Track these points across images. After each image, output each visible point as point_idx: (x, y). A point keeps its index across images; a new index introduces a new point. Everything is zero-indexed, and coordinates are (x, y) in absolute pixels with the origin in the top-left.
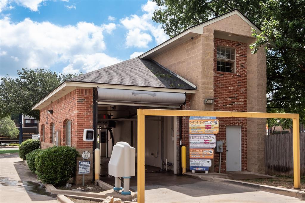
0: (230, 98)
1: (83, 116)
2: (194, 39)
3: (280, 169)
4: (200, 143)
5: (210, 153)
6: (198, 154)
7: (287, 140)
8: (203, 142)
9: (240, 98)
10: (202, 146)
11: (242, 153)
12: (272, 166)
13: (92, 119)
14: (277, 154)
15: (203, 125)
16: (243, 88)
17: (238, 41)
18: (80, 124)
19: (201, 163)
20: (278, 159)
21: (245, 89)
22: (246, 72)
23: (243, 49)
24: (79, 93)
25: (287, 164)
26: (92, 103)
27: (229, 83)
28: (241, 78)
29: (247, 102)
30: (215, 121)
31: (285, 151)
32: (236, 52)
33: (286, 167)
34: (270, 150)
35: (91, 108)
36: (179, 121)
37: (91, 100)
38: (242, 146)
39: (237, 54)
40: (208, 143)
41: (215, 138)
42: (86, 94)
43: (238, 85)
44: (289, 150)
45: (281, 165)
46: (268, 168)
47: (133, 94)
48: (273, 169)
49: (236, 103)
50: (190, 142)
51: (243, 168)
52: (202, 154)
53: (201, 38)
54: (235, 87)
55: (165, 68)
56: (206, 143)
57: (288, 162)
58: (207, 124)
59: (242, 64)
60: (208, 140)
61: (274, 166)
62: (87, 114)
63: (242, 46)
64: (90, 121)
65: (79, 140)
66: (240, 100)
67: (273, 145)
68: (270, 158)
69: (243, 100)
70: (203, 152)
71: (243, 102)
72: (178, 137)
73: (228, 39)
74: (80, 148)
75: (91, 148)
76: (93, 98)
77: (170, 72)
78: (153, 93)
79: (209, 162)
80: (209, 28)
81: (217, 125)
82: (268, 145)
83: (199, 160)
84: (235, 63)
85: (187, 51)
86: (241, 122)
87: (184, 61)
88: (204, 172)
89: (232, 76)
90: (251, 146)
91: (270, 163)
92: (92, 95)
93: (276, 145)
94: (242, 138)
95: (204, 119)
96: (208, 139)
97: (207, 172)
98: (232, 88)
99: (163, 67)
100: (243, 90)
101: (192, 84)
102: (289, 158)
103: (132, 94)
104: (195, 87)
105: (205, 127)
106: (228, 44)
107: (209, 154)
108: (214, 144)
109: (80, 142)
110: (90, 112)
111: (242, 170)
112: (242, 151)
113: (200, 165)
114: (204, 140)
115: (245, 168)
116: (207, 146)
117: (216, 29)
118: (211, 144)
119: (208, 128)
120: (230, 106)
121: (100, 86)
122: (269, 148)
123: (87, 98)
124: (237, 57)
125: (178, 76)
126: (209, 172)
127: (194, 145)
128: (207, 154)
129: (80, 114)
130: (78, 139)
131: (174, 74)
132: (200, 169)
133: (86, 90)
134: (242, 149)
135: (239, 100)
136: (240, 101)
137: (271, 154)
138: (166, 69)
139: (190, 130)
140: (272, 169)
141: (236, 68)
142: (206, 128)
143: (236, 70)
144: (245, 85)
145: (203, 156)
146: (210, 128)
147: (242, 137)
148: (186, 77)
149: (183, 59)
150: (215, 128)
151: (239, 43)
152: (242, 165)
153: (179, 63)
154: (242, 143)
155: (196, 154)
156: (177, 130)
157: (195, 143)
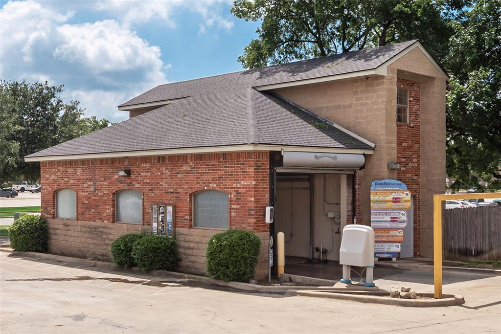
0: (404, 158)
1: (260, 188)
2: (369, 79)
3: (468, 252)
4: (386, 221)
5: (399, 234)
6: (382, 236)
7: (479, 216)
8: (390, 220)
9: (414, 158)
10: (388, 225)
11: (414, 232)
12: (455, 249)
13: (268, 192)
14: (463, 234)
15: (390, 198)
16: (416, 143)
17: (412, 80)
18: (257, 199)
19: (386, 247)
20: (465, 240)
21: (418, 146)
22: (419, 122)
23: (416, 91)
24: (256, 157)
25: (479, 246)
26: (269, 171)
27: (403, 138)
28: (415, 130)
29: (421, 164)
30: (406, 192)
31: (476, 230)
32: (409, 95)
33: (478, 250)
34: (452, 228)
35: (267, 177)
36: (351, 192)
37: (267, 166)
38: (414, 223)
39: (410, 97)
40: (396, 221)
41: (405, 214)
42: (263, 159)
43: (412, 140)
44: (481, 229)
45: (469, 247)
46: (450, 252)
47: (316, 157)
48: (457, 253)
49: (410, 164)
50: (372, 220)
51: (415, 254)
52: (388, 236)
53: (384, 81)
54: (408, 142)
55: (305, 110)
56: (393, 221)
57: (480, 243)
58: (395, 197)
59: (416, 110)
60: (397, 218)
61: (459, 249)
62: (263, 185)
63: (416, 87)
64: (267, 195)
65: (257, 221)
66: (414, 160)
67: (458, 223)
68: (453, 238)
69: (416, 160)
70: (389, 232)
71: (417, 163)
72: (350, 213)
73: (403, 78)
74: (258, 232)
75: (267, 231)
76: (270, 163)
77: (318, 117)
78: (333, 155)
79: (397, 246)
80: (392, 67)
81: (409, 198)
82: (449, 221)
83: (384, 244)
84: (408, 109)
85: (355, 93)
86: (414, 191)
87: (350, 106)
88: (390, 259)
89: (406, 127)
90: (428, 224)
91: (453, 245)
92: (269, 160)
93: (462, 221)
94: (414, 212)
95: (390, 190)
96: (396, 216)
97: (394, 259)
98: (406, 144)
99: (302, 108)
100: (416, 146)
101: (366, 141)
102: (481, 238)
103: (314, 158)
104: (373, 145)
105: (392, 200)
106: (402, 84)
107: (397, 236)
108: (404, 222)
109: (257, 223)
110: (267, 182)
111: (414, 256)
112: (414, 230)
113: (386, 250)
114: (391, 218)
115: (418, 253)
116: (394, 225)
117: (399, 68)
118: (400, 222)
119: (396, 202)
120: (404, 169)
121: (285, 149)
122: (451, 224)
123: (264, 164)
124: (410, 101)
125: (335, 125)
126: (398, 258)
127: (376, 224)
128: (394, 236)
129: (257, 185)
130: (255, 220)
131: (327, 121)
132: (385, 256)
133: (263, 153)
134: (414, 228)
135: (412, 160)
136: (413, 162)
137: (454, 234)
138: (307, 110)
139: (372, 204)
140: (455, 253)
141: (410, 117)
142: (393, 202)
143: (409, 119)
144: (418, 139)
145: (390, 239)
146: (399, 202)
147: (414, 210)
148: (352, 128)
149: (347, 103)
150: (405, 201)
151: (413, 82)
152: (414, 249)
153: (339, 107)
154: (414, 219)
155: (379, 236)
156: (347, 204)
157: (379, 221)
